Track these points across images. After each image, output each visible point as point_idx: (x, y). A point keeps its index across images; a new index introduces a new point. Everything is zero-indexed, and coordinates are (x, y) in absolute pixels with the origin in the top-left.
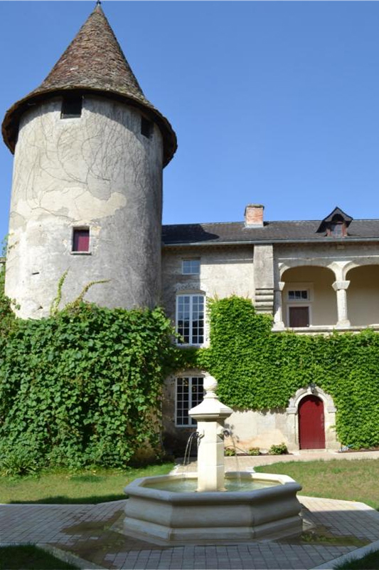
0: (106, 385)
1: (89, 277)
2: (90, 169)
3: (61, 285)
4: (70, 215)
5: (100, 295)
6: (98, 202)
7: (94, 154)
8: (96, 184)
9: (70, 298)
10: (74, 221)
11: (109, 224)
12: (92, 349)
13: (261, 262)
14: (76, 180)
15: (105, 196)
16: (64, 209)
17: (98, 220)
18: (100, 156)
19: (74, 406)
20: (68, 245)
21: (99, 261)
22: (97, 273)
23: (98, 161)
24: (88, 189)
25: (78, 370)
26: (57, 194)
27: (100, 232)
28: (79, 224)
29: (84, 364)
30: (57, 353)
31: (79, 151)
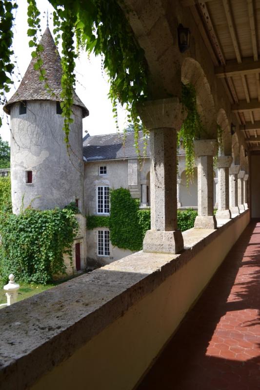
0: (37, 248)
1: (33, 195)
2: (31, 141)
3: (23, 199)
4: (24, 165)
5: (38, 203)
6: (35, 158)
7: (32, 133)
8: (34, 148)
9: (27, 205)
10: (26, 168)
11: (41, 168)
12: (31, 232)
13: (131, 170)
14: (26, 147)
15: (38, 154)
16: (22, 162)
17: (35, 167)
18: (35, 133)
19: (26, 257)
20: (25, 180)
21: (36, 187)
22: (36, 193)
23: (35, 136)
24: (31, 151)
25: (25, 241)
26: (20, 154)
27: (37, 173)
28: (28, 169)
29: (27, 239)
30: (18, 233)
31: (26, 132)
